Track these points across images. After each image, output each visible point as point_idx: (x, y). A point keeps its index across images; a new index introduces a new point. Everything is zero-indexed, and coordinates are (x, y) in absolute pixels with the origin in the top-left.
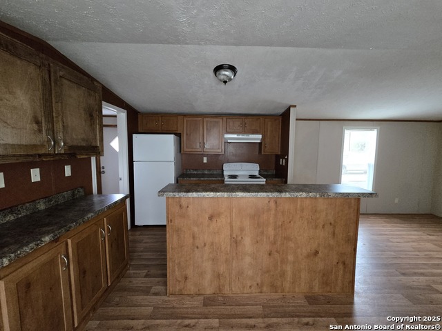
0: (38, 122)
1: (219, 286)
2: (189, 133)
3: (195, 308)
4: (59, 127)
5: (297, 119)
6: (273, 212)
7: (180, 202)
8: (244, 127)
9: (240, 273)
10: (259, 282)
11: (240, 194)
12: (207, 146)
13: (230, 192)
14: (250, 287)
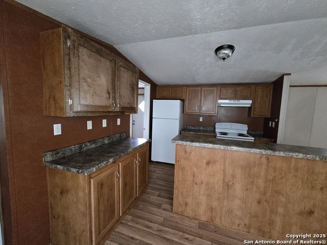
0: (109, 93)
1: (212, 217)
2: (190, 99)
3: (192, 227)
4: (117, 95)
5: (290, 86)
6: (264, 167)
7: (185, 148)
8: (236, 94)
9: (230, 212)
10: (247, 223)
11: (235, 148)
12: (204, 109)
13: (226, 146)
14: (239, 225)
